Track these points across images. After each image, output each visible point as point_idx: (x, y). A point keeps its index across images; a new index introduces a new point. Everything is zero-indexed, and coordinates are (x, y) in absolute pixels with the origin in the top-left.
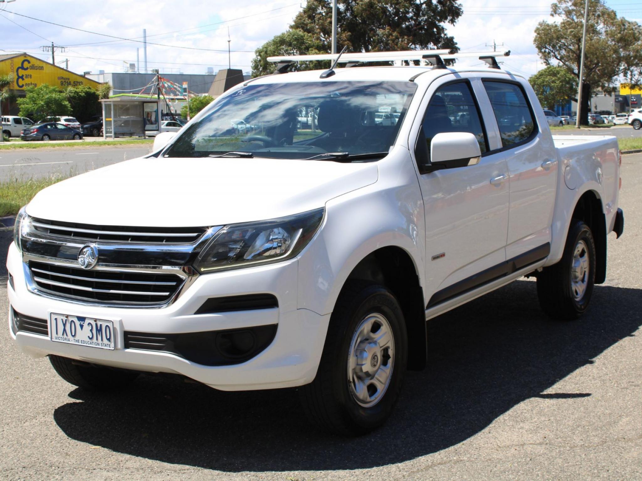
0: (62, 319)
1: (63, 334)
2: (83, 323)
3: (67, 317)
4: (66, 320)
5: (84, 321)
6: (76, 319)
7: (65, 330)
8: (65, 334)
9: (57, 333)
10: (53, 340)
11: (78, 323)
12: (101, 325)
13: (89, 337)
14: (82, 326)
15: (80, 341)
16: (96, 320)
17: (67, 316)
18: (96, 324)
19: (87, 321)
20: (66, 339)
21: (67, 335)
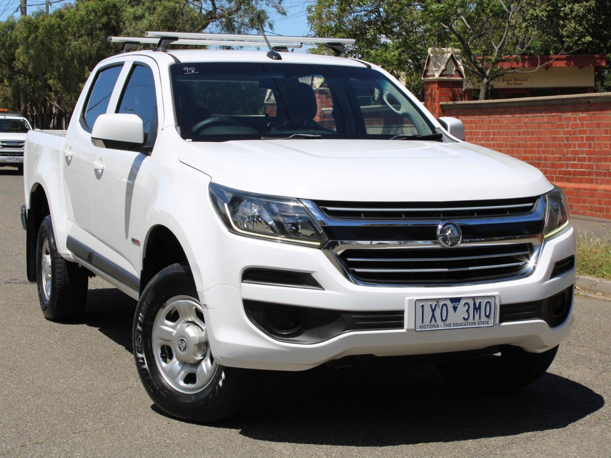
0: (431, 305)
1: (431, 321)
2: (458, 304)
3: (438, 302)
4: (436, 305)
5: (459, 302)
6: (449, 301)
7: (433, 316)
8: (433, 320)
9: (423, 322)
10: (417, 330)
11: (450, 305)
12: (480, 303)
13: (464, 318)
14: (455, 308)
15: (452, 325)
16: (474, 298)
17: (438, 300)
18: (475, 303)
19: (463, 302)
20: (433, 326)
21: (435, 321)
